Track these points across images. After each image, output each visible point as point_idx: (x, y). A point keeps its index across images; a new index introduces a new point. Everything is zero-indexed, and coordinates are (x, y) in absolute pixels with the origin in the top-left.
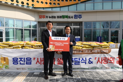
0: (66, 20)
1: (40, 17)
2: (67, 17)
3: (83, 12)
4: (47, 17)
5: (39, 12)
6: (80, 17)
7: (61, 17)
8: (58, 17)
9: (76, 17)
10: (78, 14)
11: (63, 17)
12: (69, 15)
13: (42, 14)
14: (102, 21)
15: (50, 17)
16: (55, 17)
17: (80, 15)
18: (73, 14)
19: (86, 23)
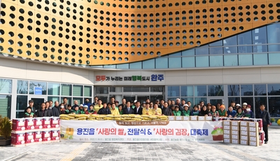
0: (138, 83)
1: (98, 79)
2: (140, 78)
3: (165, 71)
4: (108, 78)
5: (95, 71)
6: (161, 77)
7: (130, 79)
8: (126, 79)
9: (154, 78)
10: (158, 74)
11: (134, 78)
12: (143, 76)
13: (101, 75)
14: (195, 85)
15: (113, 79)
16: (120, 79)
17: (161, 76)
18: (148, 74)
19: (171, 88)
